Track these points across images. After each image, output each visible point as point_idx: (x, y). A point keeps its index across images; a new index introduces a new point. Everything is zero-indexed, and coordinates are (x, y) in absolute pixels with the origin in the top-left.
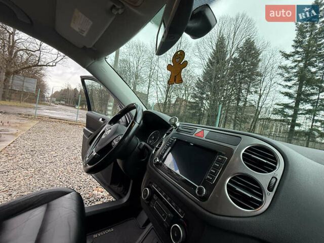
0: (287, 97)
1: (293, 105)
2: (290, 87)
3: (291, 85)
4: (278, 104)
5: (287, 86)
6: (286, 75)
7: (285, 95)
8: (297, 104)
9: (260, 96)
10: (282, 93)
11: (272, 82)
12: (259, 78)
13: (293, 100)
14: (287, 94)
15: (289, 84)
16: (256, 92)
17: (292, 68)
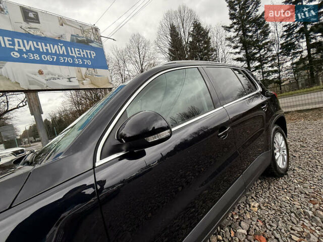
1: (246, 65)
3: (239, 51)
5: (236, 52)
10: (235, 60)
11: (225, 53)
13: (245, 62)
14: (238, 59)
17: (235, 37)
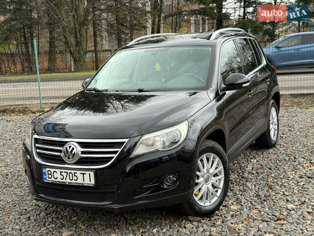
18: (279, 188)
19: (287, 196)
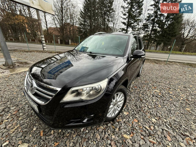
0: (124, 25)
1: (126, 29)
2: (125, 19)
3: (125, 18)
4: (120, 29)
5: (124, 18)
6: (124, 12)
7: (123, 24)
8: (127, 28)
9: (114, 24)
10: (122, 23)
11: (119, 16)
12: (113, 13)
13: (126, 26)
14: (124, 23)
15: (125, 17)
16: (112, 21)
17: (126, 8)
18: (145, 102)
19: (150, 109)
